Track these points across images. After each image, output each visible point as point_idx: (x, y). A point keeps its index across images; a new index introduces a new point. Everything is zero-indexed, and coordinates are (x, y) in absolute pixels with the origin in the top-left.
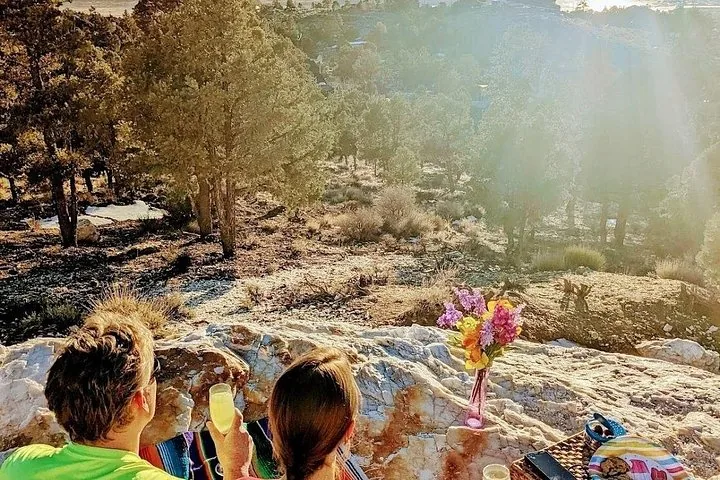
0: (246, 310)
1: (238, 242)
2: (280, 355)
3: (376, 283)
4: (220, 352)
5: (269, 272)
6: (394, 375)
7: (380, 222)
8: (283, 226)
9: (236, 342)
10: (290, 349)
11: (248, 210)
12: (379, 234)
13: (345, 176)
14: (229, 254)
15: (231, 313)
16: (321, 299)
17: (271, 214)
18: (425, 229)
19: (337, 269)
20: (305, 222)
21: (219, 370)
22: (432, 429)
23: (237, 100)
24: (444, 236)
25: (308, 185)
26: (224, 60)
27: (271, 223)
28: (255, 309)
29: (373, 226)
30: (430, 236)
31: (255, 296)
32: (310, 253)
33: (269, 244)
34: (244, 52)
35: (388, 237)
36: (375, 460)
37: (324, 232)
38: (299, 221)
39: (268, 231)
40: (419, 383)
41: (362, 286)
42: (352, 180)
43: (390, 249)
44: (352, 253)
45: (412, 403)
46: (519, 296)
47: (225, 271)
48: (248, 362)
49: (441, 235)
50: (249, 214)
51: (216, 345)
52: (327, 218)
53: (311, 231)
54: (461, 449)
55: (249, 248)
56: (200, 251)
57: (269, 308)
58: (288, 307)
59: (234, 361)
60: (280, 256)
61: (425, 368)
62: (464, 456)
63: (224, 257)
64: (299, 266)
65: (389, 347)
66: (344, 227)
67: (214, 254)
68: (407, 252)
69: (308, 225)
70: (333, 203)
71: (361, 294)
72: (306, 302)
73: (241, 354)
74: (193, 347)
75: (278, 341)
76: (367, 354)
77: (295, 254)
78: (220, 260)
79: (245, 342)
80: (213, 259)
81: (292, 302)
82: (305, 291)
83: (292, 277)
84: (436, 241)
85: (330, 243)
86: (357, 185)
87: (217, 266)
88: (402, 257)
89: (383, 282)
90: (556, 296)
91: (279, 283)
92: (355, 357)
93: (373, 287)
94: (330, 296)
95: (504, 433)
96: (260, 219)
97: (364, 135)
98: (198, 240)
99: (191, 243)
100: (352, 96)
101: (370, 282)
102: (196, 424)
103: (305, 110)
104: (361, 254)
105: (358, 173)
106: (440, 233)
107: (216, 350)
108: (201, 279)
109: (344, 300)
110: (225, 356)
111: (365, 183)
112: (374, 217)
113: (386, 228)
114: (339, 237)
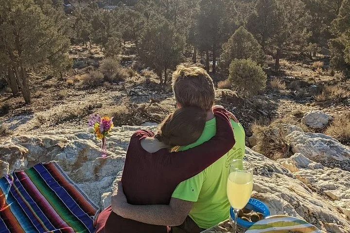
0: (37, 127)
1: (32, 95)
2: (39, 145)
3: (97, 107)
4: (17, 147)
5: (48, 108)
6: (79, 145)
7: (103, 76)
8: (55, 84)
9: (23, 142)
10: (43, 142)
11: (37, 77)
12: (103, 82)
13: (86, 53)
14: (28, 102)
15: (31, 130)
16: (72, 118)
17: (49, 78)
18: (125, 77)
19: (81, 102)
20: (66, 80)
21: (17, 153)
22: (91, 160)
23: (20, 29)
24: (135, 79)
25: (61, 65)
26: (10, 10)
27: (50, 82)
28: (42, 126)
29: (99, 79)
30: (128, 79)
31: (42, 121)
32: (69, 96)
33: (48, 94)
34: (19, 6)
35: (106, 83)
36: (72, 172)
37: (76, 84)
38: (63, 80)
39: (47, 87)
40: (88, 146)
41: (89, 110)
42: (90, 55)
43: (108, 89)
44: (89, 93)
45: (85, 153)
46: (157, 105)
47: (27, 110)
48: (28, 149)
49: (133, 79)
50: (37, 79)
51: (15, 144)
52: (77, 77)
53: (70, 84)
54: (99, 164)
55: (38, 97)
56: (13, 102)
57: (48, 125)
58: (57, 124)
59: (22, 149)
60: (53, 99)
61: (92, 141)
62: (100, 166)
63: (25, 103)
64: (63, 103)
65: (80, 136)
66: (86, 80)
67: (20, 103)
68: (116, 90)
69: (68, 81)
70: (80, 68)
71: (89, 113)
72: (65, 120)
73: (25, 146)
74: (7, 146)
75: (38, 140)
76: (71, 140)
77: (61, 98)
78: (24, 105)
79: (26, 142)
80: (20, 105)
81: (59, 121)
82: (65, 115)
83: (59, 109)
84: (131, 82)
85: (79, 89)
86: (92, 58)
87: (23, 108)
88: (113, 92)
89: (100, 106)
90: (173, 103)
91: (53, 113)
92: (66, 141)
93: (95, 109)
94: (76, 116)
95: (113, 157)
96: (44, 81)
97: (92, 32)
98: (11, 96)
99: (9, 98)
100: (85, 10)
101: (94, 107)
102: (11, 171)
103: (54, 30)
104: (94, 93)
105: (93, 51)
106: (133, 78)
107: (15, 146)
108: (15, 116)
109: (82, 117)
110: (19, 147)
111: (96, 56)
112: (99, 74)
113: (106, 79)
114: (84, 85)
